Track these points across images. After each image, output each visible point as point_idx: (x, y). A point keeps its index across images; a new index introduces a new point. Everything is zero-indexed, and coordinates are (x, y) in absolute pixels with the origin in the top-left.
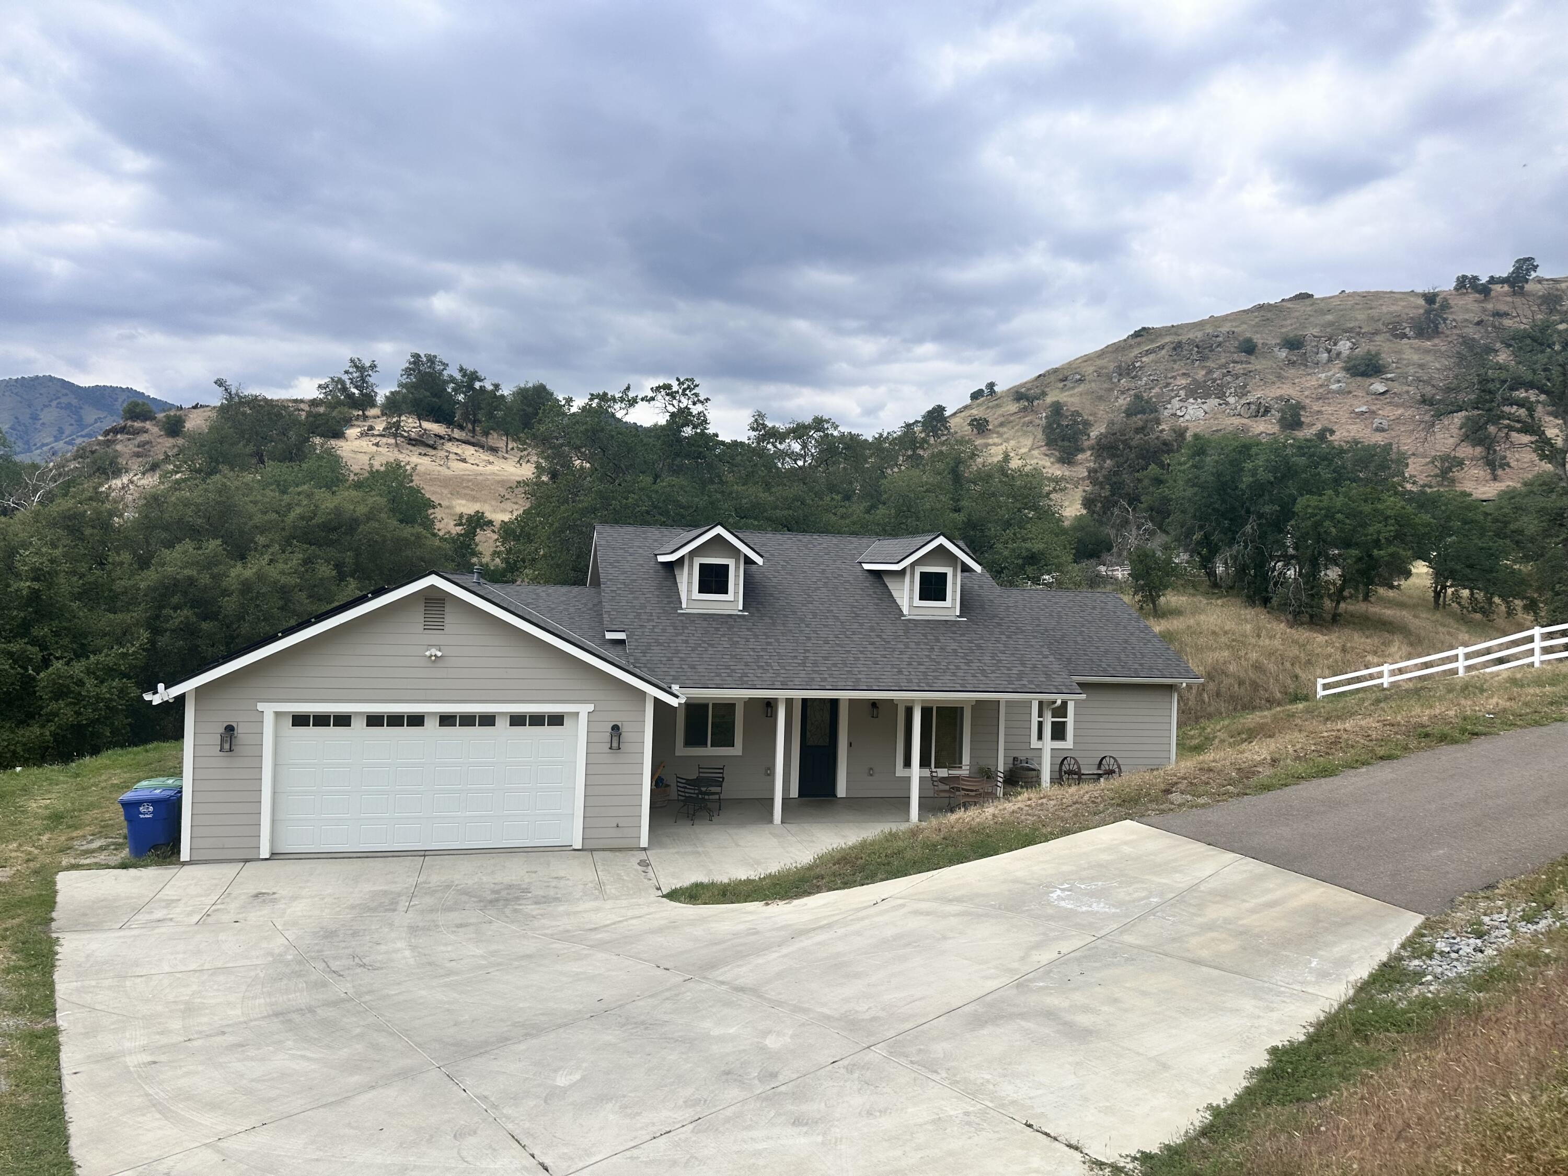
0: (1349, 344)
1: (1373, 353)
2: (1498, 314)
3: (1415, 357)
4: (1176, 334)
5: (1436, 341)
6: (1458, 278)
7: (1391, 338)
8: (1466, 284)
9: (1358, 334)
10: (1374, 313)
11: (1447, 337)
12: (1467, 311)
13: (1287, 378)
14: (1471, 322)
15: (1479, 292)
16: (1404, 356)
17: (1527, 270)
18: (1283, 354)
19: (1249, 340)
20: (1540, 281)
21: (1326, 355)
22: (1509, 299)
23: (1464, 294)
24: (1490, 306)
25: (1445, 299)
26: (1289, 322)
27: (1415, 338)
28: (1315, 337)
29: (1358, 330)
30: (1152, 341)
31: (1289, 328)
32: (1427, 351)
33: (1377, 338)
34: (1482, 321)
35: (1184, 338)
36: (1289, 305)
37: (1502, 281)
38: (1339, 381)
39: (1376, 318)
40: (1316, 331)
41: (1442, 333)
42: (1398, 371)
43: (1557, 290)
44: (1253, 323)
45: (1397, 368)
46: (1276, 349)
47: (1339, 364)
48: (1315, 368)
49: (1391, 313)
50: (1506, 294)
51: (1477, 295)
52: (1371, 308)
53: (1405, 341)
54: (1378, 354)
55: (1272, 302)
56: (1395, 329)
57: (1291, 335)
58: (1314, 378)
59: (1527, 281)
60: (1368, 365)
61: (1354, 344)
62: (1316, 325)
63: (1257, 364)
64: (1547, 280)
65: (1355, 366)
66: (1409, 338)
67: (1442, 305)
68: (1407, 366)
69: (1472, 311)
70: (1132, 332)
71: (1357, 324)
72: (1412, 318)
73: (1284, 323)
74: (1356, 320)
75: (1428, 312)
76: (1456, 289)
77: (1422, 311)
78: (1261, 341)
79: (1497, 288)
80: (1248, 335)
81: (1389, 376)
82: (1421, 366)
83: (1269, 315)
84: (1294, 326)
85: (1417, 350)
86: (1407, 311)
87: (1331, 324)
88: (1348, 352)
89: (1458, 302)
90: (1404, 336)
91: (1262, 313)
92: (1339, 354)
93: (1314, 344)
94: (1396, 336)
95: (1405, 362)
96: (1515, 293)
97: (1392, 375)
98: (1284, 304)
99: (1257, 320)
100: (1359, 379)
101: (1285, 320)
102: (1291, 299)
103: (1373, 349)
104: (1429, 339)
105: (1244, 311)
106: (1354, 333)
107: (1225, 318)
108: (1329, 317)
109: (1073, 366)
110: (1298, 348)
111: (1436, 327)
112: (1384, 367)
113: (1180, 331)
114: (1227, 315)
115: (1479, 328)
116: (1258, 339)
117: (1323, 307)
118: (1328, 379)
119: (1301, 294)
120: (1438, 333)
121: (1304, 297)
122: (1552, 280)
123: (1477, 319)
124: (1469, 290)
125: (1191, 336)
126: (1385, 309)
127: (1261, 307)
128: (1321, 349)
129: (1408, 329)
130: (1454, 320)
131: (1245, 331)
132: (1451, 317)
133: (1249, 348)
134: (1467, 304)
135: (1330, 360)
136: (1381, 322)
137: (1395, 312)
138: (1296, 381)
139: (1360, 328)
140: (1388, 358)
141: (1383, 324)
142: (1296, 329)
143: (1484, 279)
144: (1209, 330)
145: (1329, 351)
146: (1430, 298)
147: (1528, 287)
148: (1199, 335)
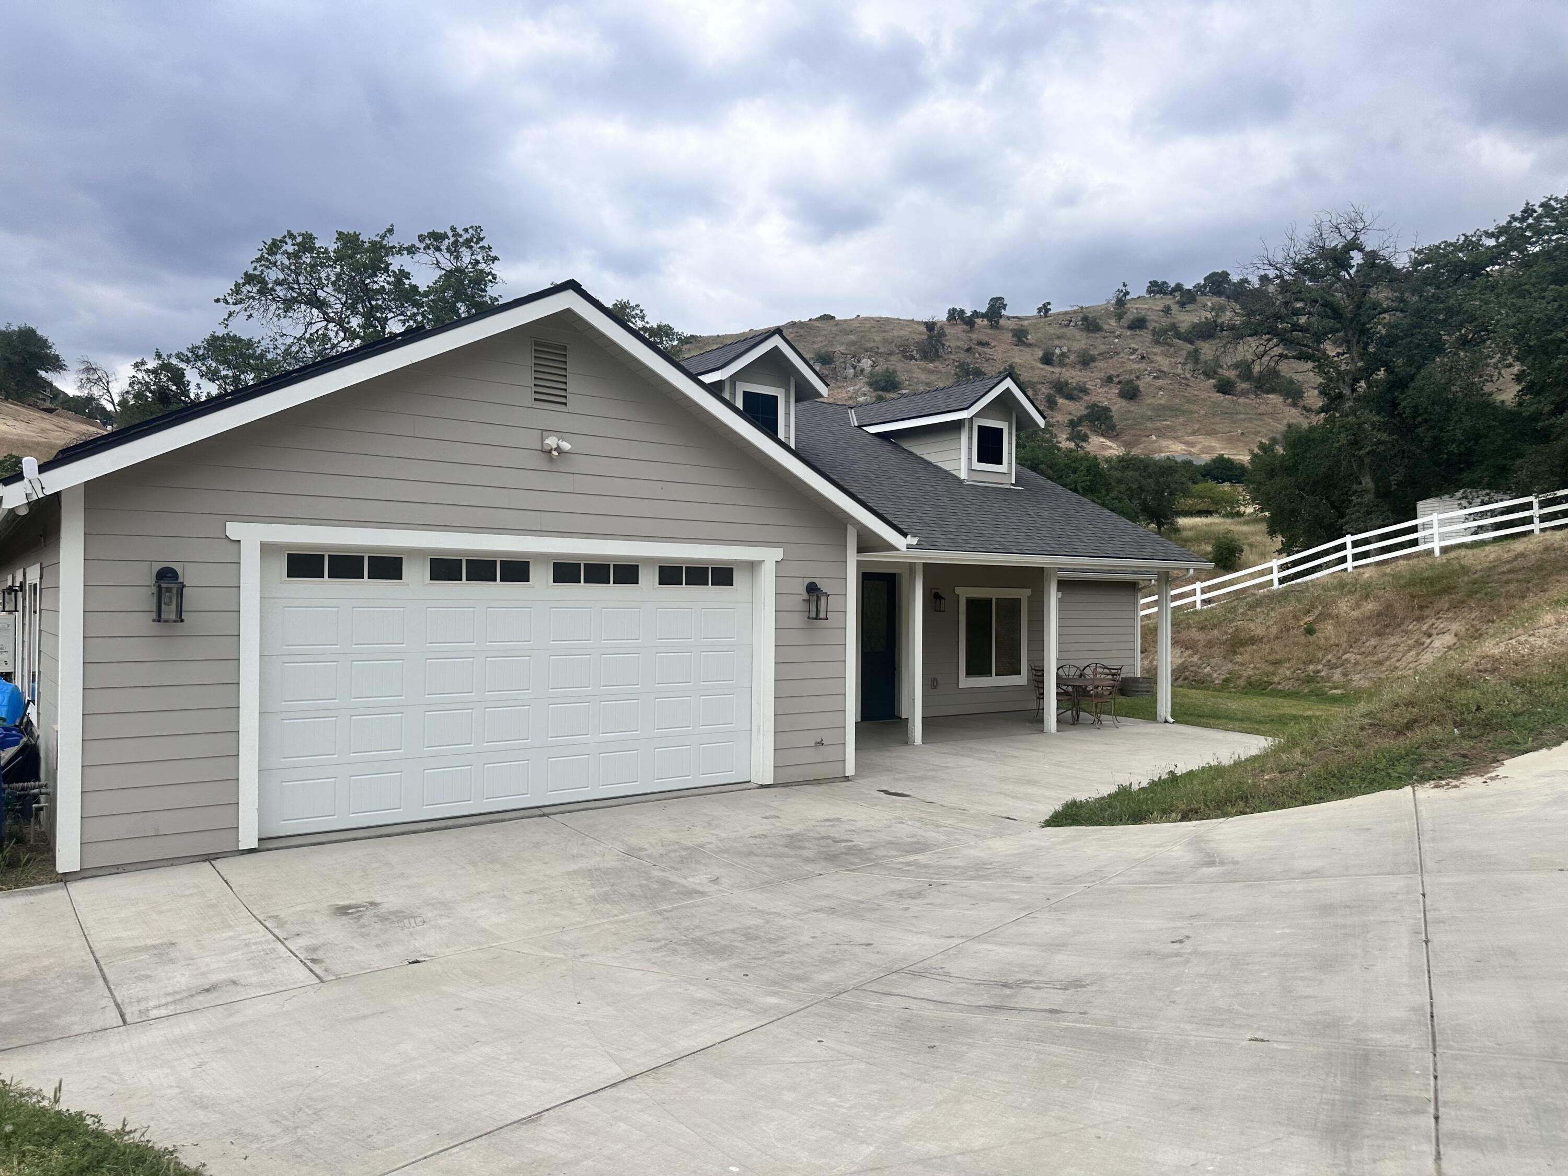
0: (870, 362)
1: (891, 370)
2: (980, 343)
3: (923, 377)
5: (937, 364)
6: (949, 311)
7: (903, 359)
8: (955, 315)
9: (877, 353)
10: (888, 336)
11: (945, 360)
12: (958, 339)
14: (962, 349)
15: (966, 323)
16: (914, 375)
17: (999, 308)
20: (1008, 318)
21: (852, 370)
22: (989, 331)
23: (954, 324)
24: (975, 336)
25: (942, 328)
26: (819, 339)
27: (921, 360)
28: (842, 354)
29: (876, 350)
30: (700, 348)
31: (820, 345)
32: (931, 372)
33: (892, 358)
34: (970, 348)
36: (817, 324)
37: (983, 316)
38: (865, 395)
39: (890, 341)
40: (842, 349)
41: (941, 357)
42: (910, 387)
43: (1022, 326)
45: (910, 385)
47: (863, 379)
48: (844, 382)
49: (902, 337)
50: (985, 327)
51: (965, 326)
52: (885, 332)
53: (913, 362)
54: (895, 372)
55: (802, 321)
56: (905, 351)
57: (823, 351)
58: (844, 391)
59: (1001, 317)
60: (887, 382)
61: (874, 362)
62: (842, 344)
64: (1014, 317)
65: (877, 382)
66: (916, 360)
67: (939, 333)
68: (917, 383)
69: (962, 340)
71: (875, 344)
72: (917, 343)
73: (815, 339)
74: (874, 341)
75: (930, 337)
76: (948, 320)
77: (925, 337)
79: (979, 321)
81: (904, 391)
83: (802, 332)
84: (824, 343)
85: (923, 370)
86: (913, 336)
87: (854, 343)
88: (869, 369)
89: (950, 331)
90: (912, 358)
91: (795, 330)
92: (862, 371)
93: (842, 360)
94: (906, 357)
95: (915, 380)
96: (992, 327)
97: (907, 391)
98: (813, 322)
99: (792, 336)
100: (880, 393)
101: (816, 337)
102: (817, 319)
103: (891, 368)
104: (932, 361)
106: (873, 352)
108: (852, 337)
110: (829, 363)
111: (937, 351)
112: (900, 383)
115: (968, 354)
117: (845, 328)
118: (856, 392)
119: (825, 315)
120: (939, 356)
121: (827, 318)
122: (1017, 317)
123: (966, 347)
124: (959, 321)
126: (895, 333)
128: (848, 365)
129: (915, 352)
130: (949, 346)
132: (947, 344)
134: (957, 333)
135: (855, 376)
136: (894, 344)
137: (905, 336)
139: (878, 348)
140: (902, 376)
141: (896, 346)
142: (826, 346)
143: (969, 314)
145: (855, 368)
146: (930, 326)
147: (1002, 322)
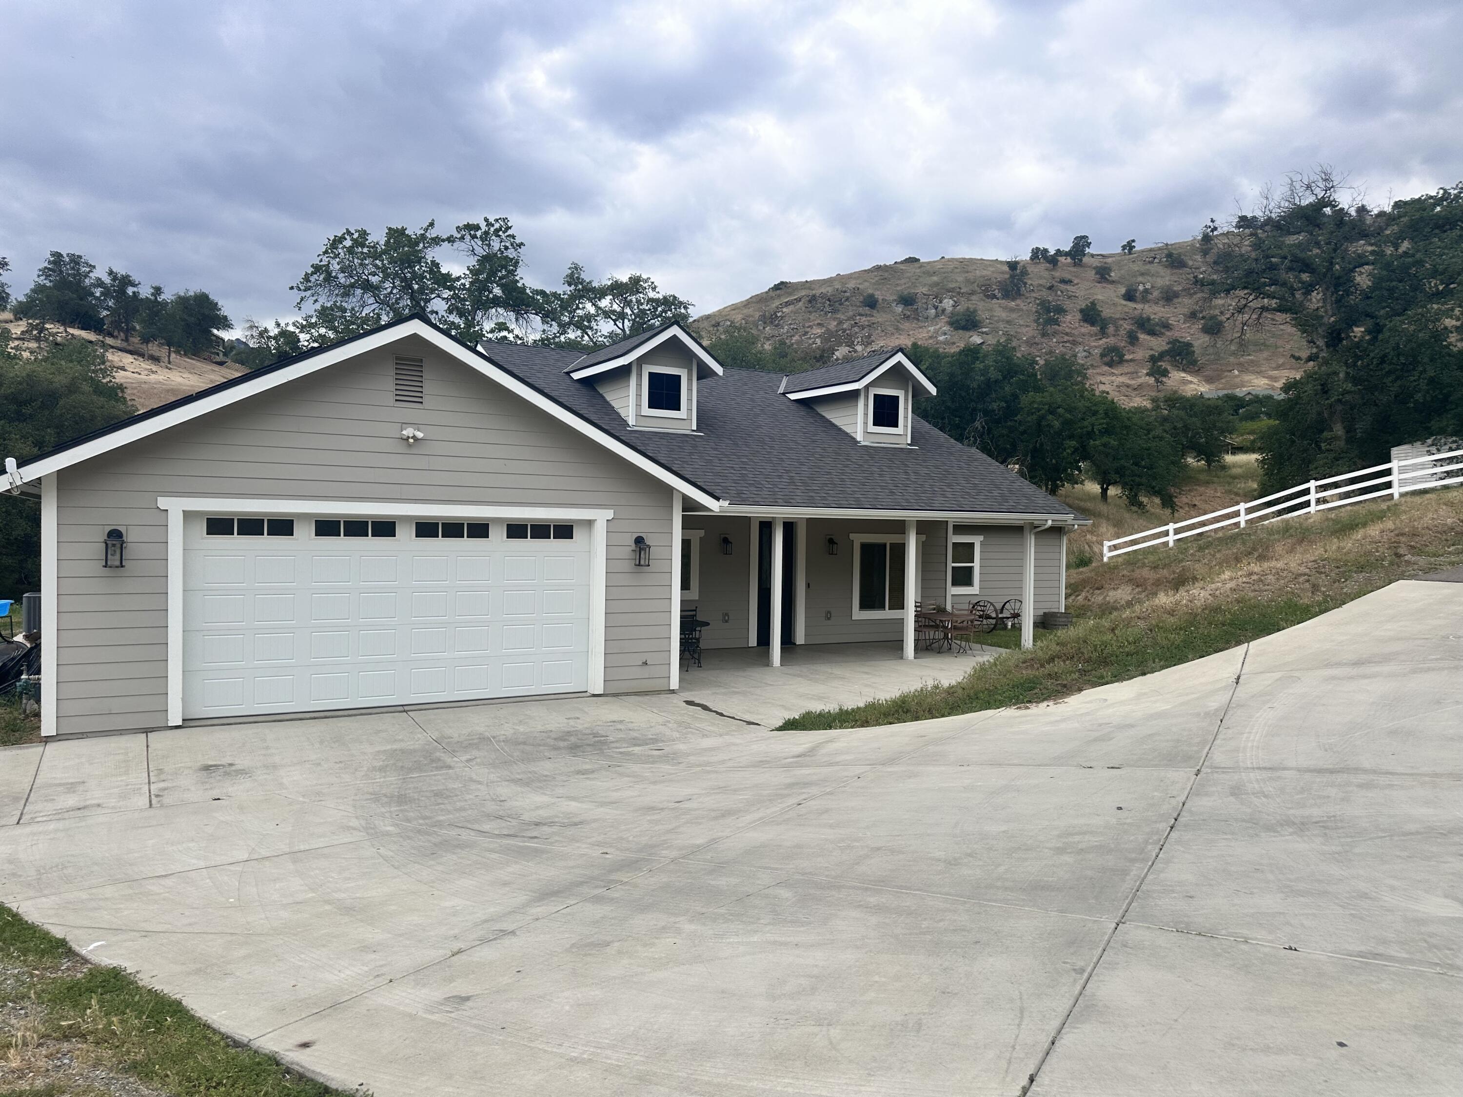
0: (951, 302)
1: (972, 310)
2: (1063, 281)
3: (1004, 315)
4: (810, 288)
5: (1018, 302)
6: (1033, 250)
7: (984, 298)
8: (1038, 254)
9: (959, 293)
10: (970, 276)
11: (1027, 298)
12: (1041, 277)
13: (903, 330)
14: (1044, 287)
15: (1049, 262)
16: (995, 314)
17: (1083, 246)
18: (899, 309)
19: (871, 296)
20: (1093, 256)
21: (934, 311)
22: (1072, 269)
23: (1037, 263)
24: (1057, 274)
25: (1024, 267)
26: (903, 281)
27: (1003, 299)
28: (925, 295)
29: (958, 290)
30: (790, 294)
31: (903, 287)
32: (1012, 310)
33: (974, 297)
34: (1053, 286)
35: (817, 292)
36: (902, 267)
37: (1067, 254)
38: (945, 334)
39: (972, 281)
40: (925, 290)
41: (1023, 295)
42: (990, 326)
43: (1105, 263)
44: (873, 281)
45: (990, 323)
46: (894, 305)
47: (944, 319)
48: (925, 322)
49: (984, 277)
50: (1068, 265)
51: (1048, 265)
52: (967, 272)
53: (995, 301)
54: (975, 311)
55: (888, 264)
56: (987, 290)
57: (906, 293)
58: (925, 330)
59: (1084, 255)
60: (967, 321)
61: (956, 302)
62: (925, 285)
63: (879, 317)
64: (1098, 255)
65: (957, 321)
66: (998, 299)
67: (1021, 272)
68: (998, 322)
69: (1044, 278)
70: (772, 285)
71: (957, 285)
72: (999, 282)
73: (899, 282)
74: (957, 281)
75: (1012, 276)
76: (1031, 259)
77: (1007, 276)
78: (880, 298)
79: (1062, 259)
80: (870, 291)
81: (984, 330)
82: (1008, 322)
83: (886, 275)
84: (907, 285)
85: (1005, 308)
86: (995, 275)
87: (936, 284)
88: (951, 309)
89: (1033, 270)
90: (994, 297)
91: (880, 273)
92: (944, 310)
93: (925, 301)
94: (988, 297)
95: (996, 318)
96: (1075, 265)
97: (987, 329)
98: (897, 265)
99: (877, 279)
100: (961, 331)
101: (900, 279)
102: (902, 262)
103: (972, 307)
104: (1013, 300)
105: (865, 271)
106: (955, 293)
107: (850, 276)
108: (935, 279)
109: (723, 313)
110: (911, 304)
111: (1019, 290)
112: (980, 322)
113: (813, 286)
114: (851, 274)
115: (1050, 292)
116: (878, 295)
117: (929, 269)
118: (936, 332)
119: (910, 258)
120: (1020, 295)
121: (912, 260)
122: (1101, 255)
123: (1048, 285)
124: (1042, 260)
125: (823, 290)
126: (978, 273)
127: (878, 268)
128: (930, 306)
129: (997, 291)
130: (1031, 284)
131: (868, 288)
132: (1029, 282)
133: (871, 303)
134: (1040, 272)
135: (937, 316)
136: (976, 284)
137: (987, 276)
138: (911, 333)
139: (960, 288)
140: (982, 315)
141: (978, 286)
142: (909, 287)
143: (1052, 252)
144: (838, 286)
145: (936, 308)
146: (1013, 265)
147: (1085, 260)
148: (830, 289)
